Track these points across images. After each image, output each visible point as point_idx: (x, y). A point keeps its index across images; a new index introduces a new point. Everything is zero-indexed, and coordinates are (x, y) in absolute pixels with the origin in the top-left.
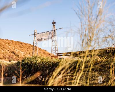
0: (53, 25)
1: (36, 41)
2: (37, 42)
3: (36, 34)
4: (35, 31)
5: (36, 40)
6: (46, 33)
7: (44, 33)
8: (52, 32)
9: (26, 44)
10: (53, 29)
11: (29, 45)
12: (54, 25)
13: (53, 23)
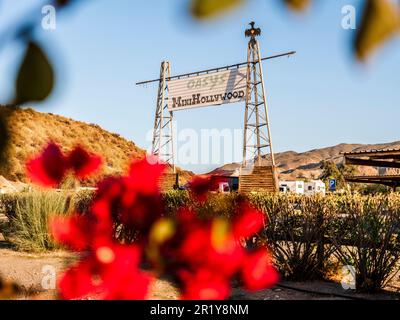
0: (249, 39)
1: (170, 108)
2: (171, 113)
3: (169, 79)
4: (166, 65)
5: (170, 103)
6: (213, 74)
7: (205, 75)
8: (243, 70)
9: (83, 126)
10: (248, 57)
11: (93, 130)
12: (253, 42)
13: (248, 33)
